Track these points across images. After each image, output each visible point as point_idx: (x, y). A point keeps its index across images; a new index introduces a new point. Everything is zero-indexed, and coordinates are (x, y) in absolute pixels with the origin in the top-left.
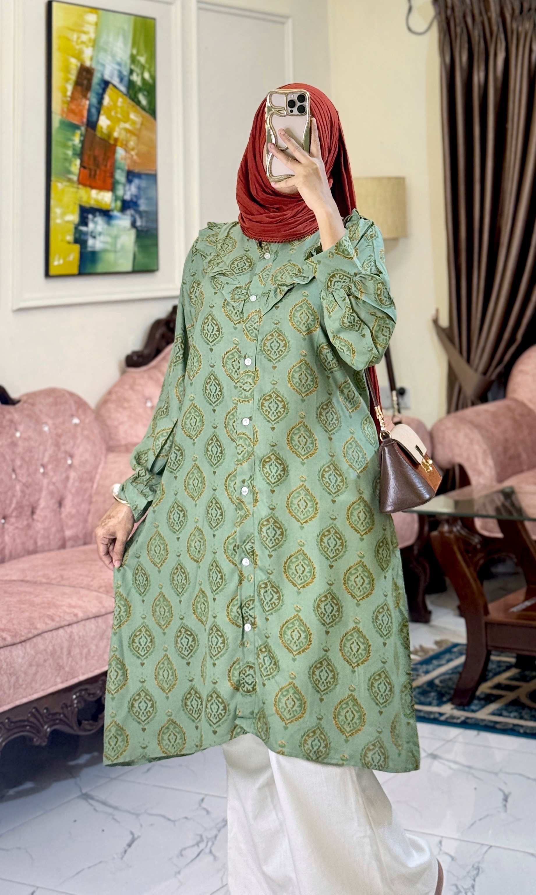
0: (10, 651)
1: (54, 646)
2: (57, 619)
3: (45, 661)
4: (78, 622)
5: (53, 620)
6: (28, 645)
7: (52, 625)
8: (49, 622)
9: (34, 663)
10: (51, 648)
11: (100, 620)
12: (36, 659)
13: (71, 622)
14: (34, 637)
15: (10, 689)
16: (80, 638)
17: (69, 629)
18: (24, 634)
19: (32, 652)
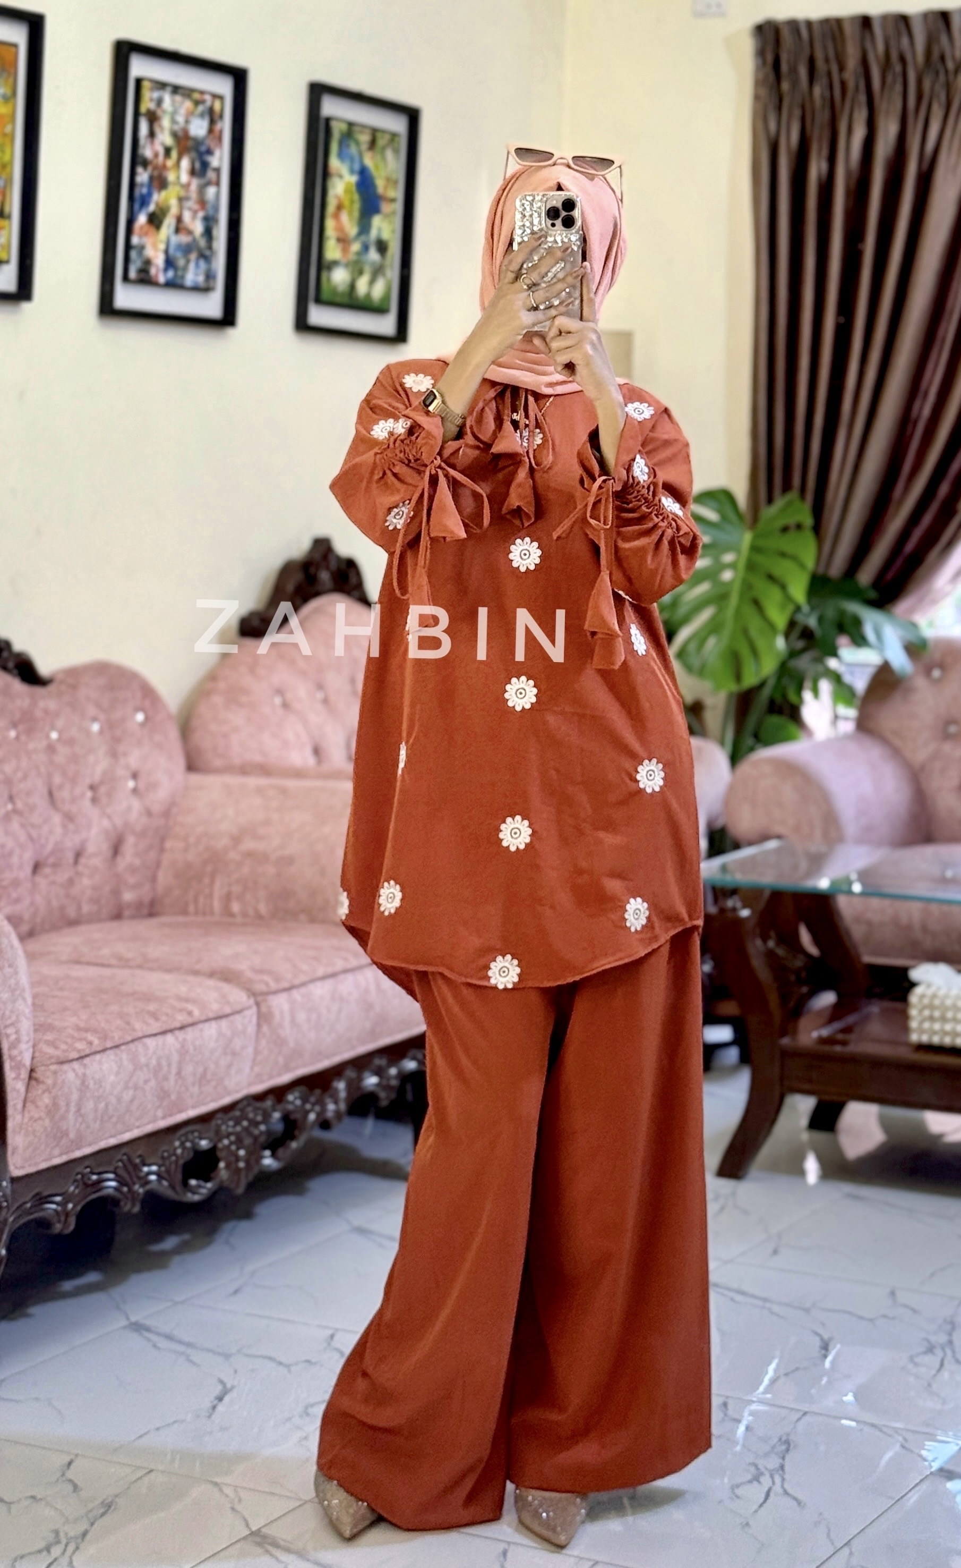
0: (100, 1063)
1: (159, 1059)
2: (164, 1018)
3: (146, 1082)
4: (192, 1024)
5: (157, 1019)
6: (124, 1054)
7: (156, 1027)
8: (151, 1021)
9: (131, 1085)
10: (154, 1062)
11: (224, 1023)
12: (134, 1079)
13: (185, 1023)
14: (133, 1041)
15: (95, 1122)
16: (195, 1049)
17: (180, 1035)
18: (117, 1037)
19: (130, 1067)
